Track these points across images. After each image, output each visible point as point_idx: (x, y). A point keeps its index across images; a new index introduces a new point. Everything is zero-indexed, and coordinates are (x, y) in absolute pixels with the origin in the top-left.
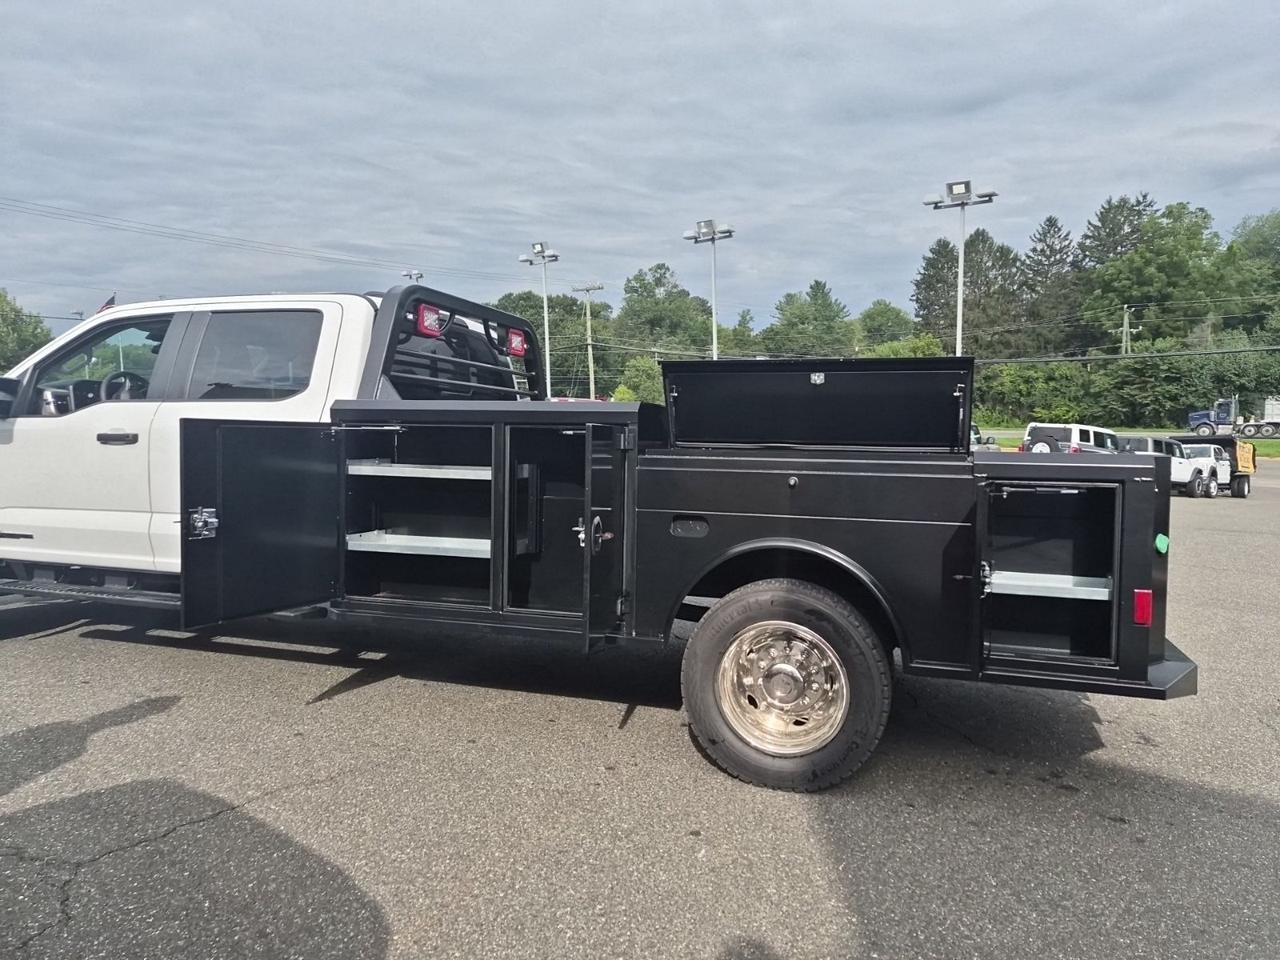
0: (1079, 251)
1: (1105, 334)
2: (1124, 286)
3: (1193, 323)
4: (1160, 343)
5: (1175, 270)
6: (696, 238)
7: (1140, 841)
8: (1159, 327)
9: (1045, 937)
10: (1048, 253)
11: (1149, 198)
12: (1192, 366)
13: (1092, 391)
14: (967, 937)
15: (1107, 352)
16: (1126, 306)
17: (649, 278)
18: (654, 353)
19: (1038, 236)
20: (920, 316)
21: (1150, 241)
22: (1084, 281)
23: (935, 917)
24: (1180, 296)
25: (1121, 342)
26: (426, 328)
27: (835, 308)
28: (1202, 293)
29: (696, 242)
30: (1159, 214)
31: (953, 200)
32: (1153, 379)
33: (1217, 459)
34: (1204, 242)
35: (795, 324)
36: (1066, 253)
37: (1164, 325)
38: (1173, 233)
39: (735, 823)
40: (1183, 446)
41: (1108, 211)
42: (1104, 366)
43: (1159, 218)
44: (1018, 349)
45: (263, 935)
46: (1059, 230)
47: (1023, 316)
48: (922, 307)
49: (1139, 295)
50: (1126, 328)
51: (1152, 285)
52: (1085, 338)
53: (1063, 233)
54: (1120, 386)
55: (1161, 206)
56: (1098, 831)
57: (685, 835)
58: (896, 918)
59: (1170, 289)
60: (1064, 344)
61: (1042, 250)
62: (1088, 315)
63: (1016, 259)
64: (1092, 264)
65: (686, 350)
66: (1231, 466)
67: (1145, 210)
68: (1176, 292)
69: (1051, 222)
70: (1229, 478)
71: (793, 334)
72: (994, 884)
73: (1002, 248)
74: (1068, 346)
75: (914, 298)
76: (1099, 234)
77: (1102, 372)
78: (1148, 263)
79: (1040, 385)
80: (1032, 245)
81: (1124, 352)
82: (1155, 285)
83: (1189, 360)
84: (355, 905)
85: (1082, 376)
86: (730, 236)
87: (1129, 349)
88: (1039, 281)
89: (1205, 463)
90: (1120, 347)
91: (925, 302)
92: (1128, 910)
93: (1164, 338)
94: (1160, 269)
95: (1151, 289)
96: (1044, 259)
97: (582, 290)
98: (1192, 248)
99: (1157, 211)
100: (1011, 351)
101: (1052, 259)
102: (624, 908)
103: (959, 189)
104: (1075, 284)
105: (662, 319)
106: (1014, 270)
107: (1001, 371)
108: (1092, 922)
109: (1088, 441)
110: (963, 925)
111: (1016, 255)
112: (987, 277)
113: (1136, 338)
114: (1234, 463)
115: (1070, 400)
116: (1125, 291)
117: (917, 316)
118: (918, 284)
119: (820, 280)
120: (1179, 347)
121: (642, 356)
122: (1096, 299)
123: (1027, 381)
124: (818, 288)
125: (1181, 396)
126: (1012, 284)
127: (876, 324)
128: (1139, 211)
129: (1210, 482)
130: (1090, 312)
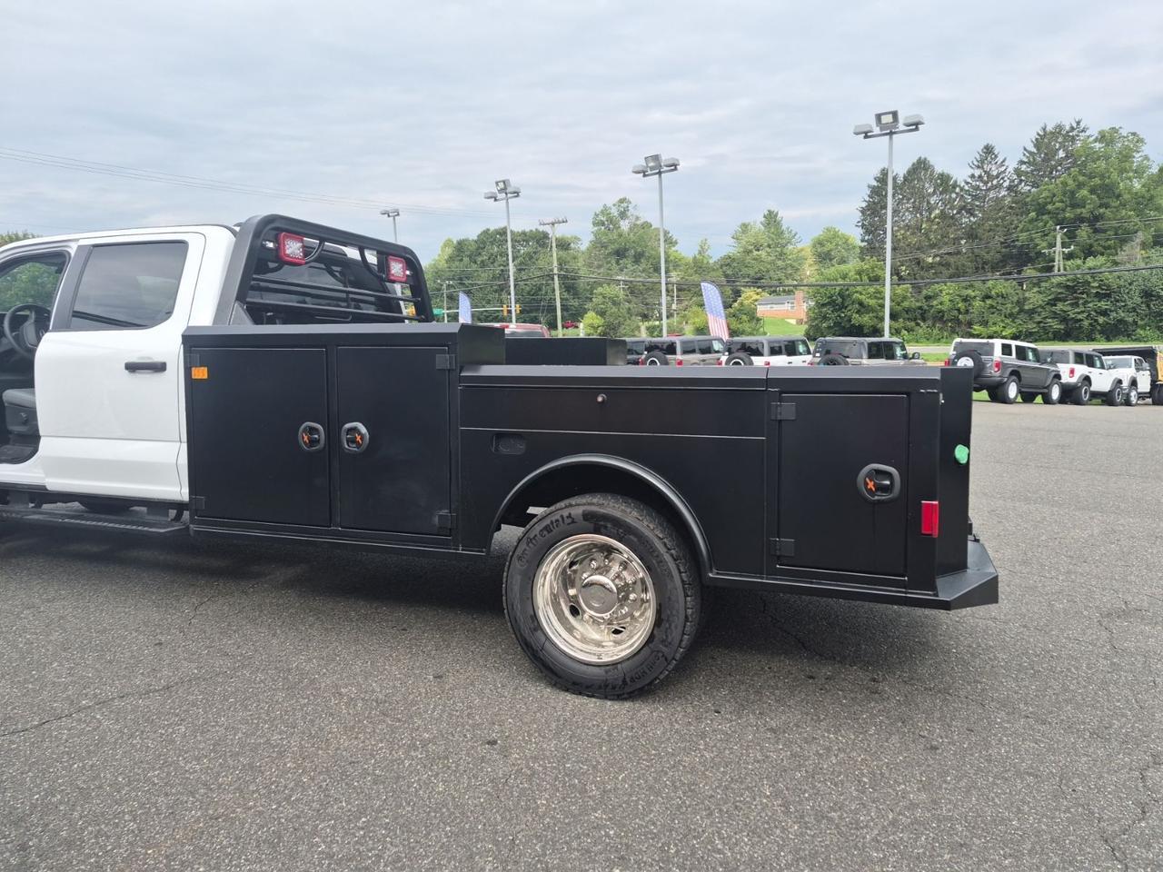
0: (1015, 177)
1: (1039, 254)
2: (1057, 209)
3: (1123, 241)
4: (1091, 262)
5: (1107, 191)
6: (644, 172)
7: (934, 748)
8: (1091, 246)
9: (797, 851)
10: (985, 178)
11: (1082, 125)
12: (1122, 283)
13: (1026, 307)
14: (719, 851)
15: (1040, 270)
16: (1058, 227)
17: (615, 212)
18: (619, 281)
19: (976, 163)
20: (866, 241)
21: (1084, 164)
22: (1021, 205)
23: (695, 829)
24: (1111, 216)
25: (1054, 261)
26: (288, 256)
27: (786, 235)
28: (1132, 213)
29: (645, 176)
30: (1091, 139)
31: (881, 130)
32: (1084, 296)
33: (1138, 370)
34: (1135, 164)
35: (751, 251)
36: (1002, 178)
37: (1095, 244)
38: (1107, 158)
39: (535, 732)
40: (1103, 358)
41: (1042, 137)
42: (1038, 284)
43: (1091, 143)
44: (957, 269)
45: (24, 847)
46: (996, 156)
47: (962, 239)
48: (868, 232)
49: (1072, 216)
50: (1058, 247)
51: (1084, 207)
52: (1019, 258)
53: (1000, 159)
54: (1053, 303)
55: (1093, 132)
56: (895, 739)
57: (481, 745)
58: (655, 831)
59: (1102, 210)
60: (1001, 264)
61: (980, 177)
62: (1023, 236)
63: (955, 186)
64: (1029, 188)
65: (649, 277)
66: (1151, 375)
67: (1078, 136)
68: (1108, 212)
69: (989, 150)
70: (1149, 387)
71: (748, 259)
72: (768, 794)
73: (942, 175)
74: (1004, 266)
75: (860, 224)
76: (1034, 159)
77: (1036, 289)
78: (1080, 186)
79: (977, 303)
80: (970, 171)
81: (1056, 271)
82: (1087, 206)
83: (1119, 277)
84: (127, 817)
85: (1017, 294)
86: (676, 169)
87: (1062, 268)
88: (977, 206)
89: (1126, 374)
90: (1053, 266)
91: (870, 228)
92: (894, 823)
93: (1095, 257)
94: (1092, 191)
95: (1083, 210)
96: (981, 185)
97: (549, 224)
98: (1122, 171)
99: (1088, 137)
100: (951, 271)
101: (990, 184)
102: (387, 821)
103: (887, 119)
104: (1011, 208)
105: (626, 250)
106: (954, 196)
107: (941, 291)
108: (852, 835)
109: (1010, 354)
110: (720, 839)
111: (956, 182)
112: (928, 203)
113: (1069, 257)
114: (1154, 373)
115: (1005, 317)
116: (1058, 214)
117: (862, 241)
118: (863, 211)
119: (772, 210)
120: (1109, 264)
121: (609, 284)
122: (1031, 221)
123: (965, 299)
124: (771, 219)
125: (1111, 311)
126: (952, 208)
127: (826, 249)
128: (1073, 137)
129: (1130, 391)
130: (1025, 234)
